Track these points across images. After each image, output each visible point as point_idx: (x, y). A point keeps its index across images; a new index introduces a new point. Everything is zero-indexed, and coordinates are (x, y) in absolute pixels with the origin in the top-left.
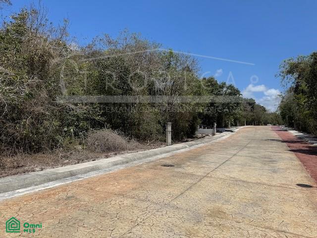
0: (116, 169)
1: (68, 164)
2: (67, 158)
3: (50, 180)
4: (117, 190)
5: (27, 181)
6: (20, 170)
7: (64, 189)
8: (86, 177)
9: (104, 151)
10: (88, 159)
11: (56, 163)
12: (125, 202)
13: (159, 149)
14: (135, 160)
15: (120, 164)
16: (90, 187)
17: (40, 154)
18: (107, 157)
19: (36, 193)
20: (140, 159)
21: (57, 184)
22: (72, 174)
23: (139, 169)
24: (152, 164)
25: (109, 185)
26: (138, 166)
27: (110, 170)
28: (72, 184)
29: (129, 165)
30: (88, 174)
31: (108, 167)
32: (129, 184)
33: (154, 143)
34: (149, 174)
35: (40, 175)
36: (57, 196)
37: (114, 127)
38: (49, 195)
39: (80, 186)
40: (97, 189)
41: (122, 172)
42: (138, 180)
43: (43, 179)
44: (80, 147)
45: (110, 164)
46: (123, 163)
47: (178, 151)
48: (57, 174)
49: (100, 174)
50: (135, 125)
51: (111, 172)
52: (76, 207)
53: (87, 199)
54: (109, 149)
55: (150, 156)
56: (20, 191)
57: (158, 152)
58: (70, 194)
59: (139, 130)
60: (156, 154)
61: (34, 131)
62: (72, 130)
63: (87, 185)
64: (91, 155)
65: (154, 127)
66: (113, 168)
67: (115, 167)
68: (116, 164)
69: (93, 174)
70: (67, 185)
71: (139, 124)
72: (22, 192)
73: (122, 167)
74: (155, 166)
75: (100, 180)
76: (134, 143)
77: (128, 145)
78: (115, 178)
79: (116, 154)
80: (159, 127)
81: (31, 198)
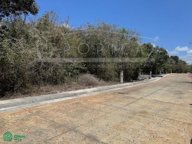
0: (95, 94)
1: (71, 90)
2: (70, 88)
3: (66, 97)
4: (97, 102)
5: (57, 96)
6: (51, 92)
7: (74, 100)
9: (87, 85)
10: (80, 89)
11: (66, 90)
12: (102, 106)
13: (116, 85)
14: (103, 90)
15: (96, 91)
16: (85, 100)
17: (57, 86)
18: (89, 88)
19: (63, 101)
20: (106, 89)
21: (70, 98)
22: (75, 95)
23: (106, 94)
24: (113, 92)
25: (93, 99)
26: (105, 93)
27: (92, 94)
28: (76, 98)
29: (101, 92)
30: (82, 95)
32: (102, 100)
33: (113, 82)
34: (111, 96)
35: (61, 94)
36: (72, 103)
37: (92, 73)
38: (68, 102)
39: (80, 99)
40: (88, 101)
41: (98, 95)
42: (107, 98)
43: (63, 96)
44: (75, 83)
45: (92, 91)
46: (98, 91)
47: (127, 87)
48: (69, 94)
49: (88, 95)
50: (102, 72)
51: (93, 95)
52: (81, 106)
53: (85, 104)
54: (90, 84)
55: (111, 88)
56: (56, 100)
57: (116, 87)
58: (77, 102)
59: (105, 75)
60: (114, 88)
61: (54, 74)
62: (70, 74)
63: (83, 99)
64: (81, 87)
65: (113, 73)
68: (94, 91)
69: (85, 95)
70: (75, 99)
71: (105, 72)
73: (98, 93)
74: (114, 93)
75: (88, 97)
76: (102, 81)
77: (99, 83)
78: (95, 97)
79: (93, 87)
80: (116, 73)
81: (61, 102)
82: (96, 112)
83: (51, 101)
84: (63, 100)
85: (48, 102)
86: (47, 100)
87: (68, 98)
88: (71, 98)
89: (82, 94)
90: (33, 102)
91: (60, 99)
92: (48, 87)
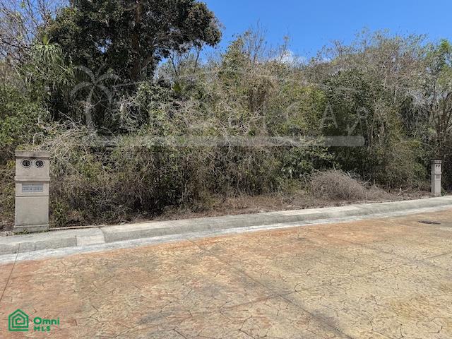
0: (351, 220)
1: (291, 209)
2: (289, 203)
3: (278, 222)
4: (354, 240)
5: (258, 220)
6: (246, 210)
7: (294, 231)
8: (315, 223)
9: (332, 199)
10: (313, 206)
11: (279, 206)
12: (364, 251)
13: (419, 200)
14: (377, 212)
15: (356, 215)
16: (322, 232)
17: (261, 196)
18: (338, 205)
19: (269, 231)
20: (384, 211)
21: (286, 226)
22: (299, 219)
23: (383, 222)
24: (405, 218)
25: (343, 234)
26: (381, 219)
27: (344, 220)
28: (301, 228)
29: (369, 217)
30: (316, 221)
31: (341, 216)
32: (368, 236)
33: (409, 192)
34: (397, 230)
35: (268, 216)
36: (288, 236)
37: (346, 167)
38: (281, 234)
39: (310, 230)
40: (330, 235)
41: (359, 224)
42: (382, 233)
43: (271, 219)
44: (302, 192)
45: (343, 214)
46: (360, 214)
48: (284, 216)
49: (332, 222)
50: (377, 165)
51: (344, 222)
52: (309, 247)
53: (319, 242)
54: (340, 197)
55: (401, 209)
56: (254, 227)
57: (415, 205)
58: (300, 236)
59: (384, 172)
60: (411, 207)
61: (255, 171)
62: (290, 171)
63: (318, 231)
64: (316, 201)
65: (411, 168)
66: (346, 218)
67: (350, 217)
68: (350, 214)
69: (323, 222)
70: (297, 228)
71: (384, 163)
72: (255, 229)
73: (358, 219)
74: (408, 221)
75: (332, 228)
76: (376, 190)
77: (368, 193)
78: (350, 228)
79: (350, 203)
80: (419, 167)
81: (265, 234)
82: (345, 263)
83: (244, 229)
84: (268, 229)
85: (239, 230)
86: (236, 226)
87: (280, 226)
88: (289, 226)
89: (317, 219)
90: (209, 228)
91: (263, 226)
92: (243, 198)
